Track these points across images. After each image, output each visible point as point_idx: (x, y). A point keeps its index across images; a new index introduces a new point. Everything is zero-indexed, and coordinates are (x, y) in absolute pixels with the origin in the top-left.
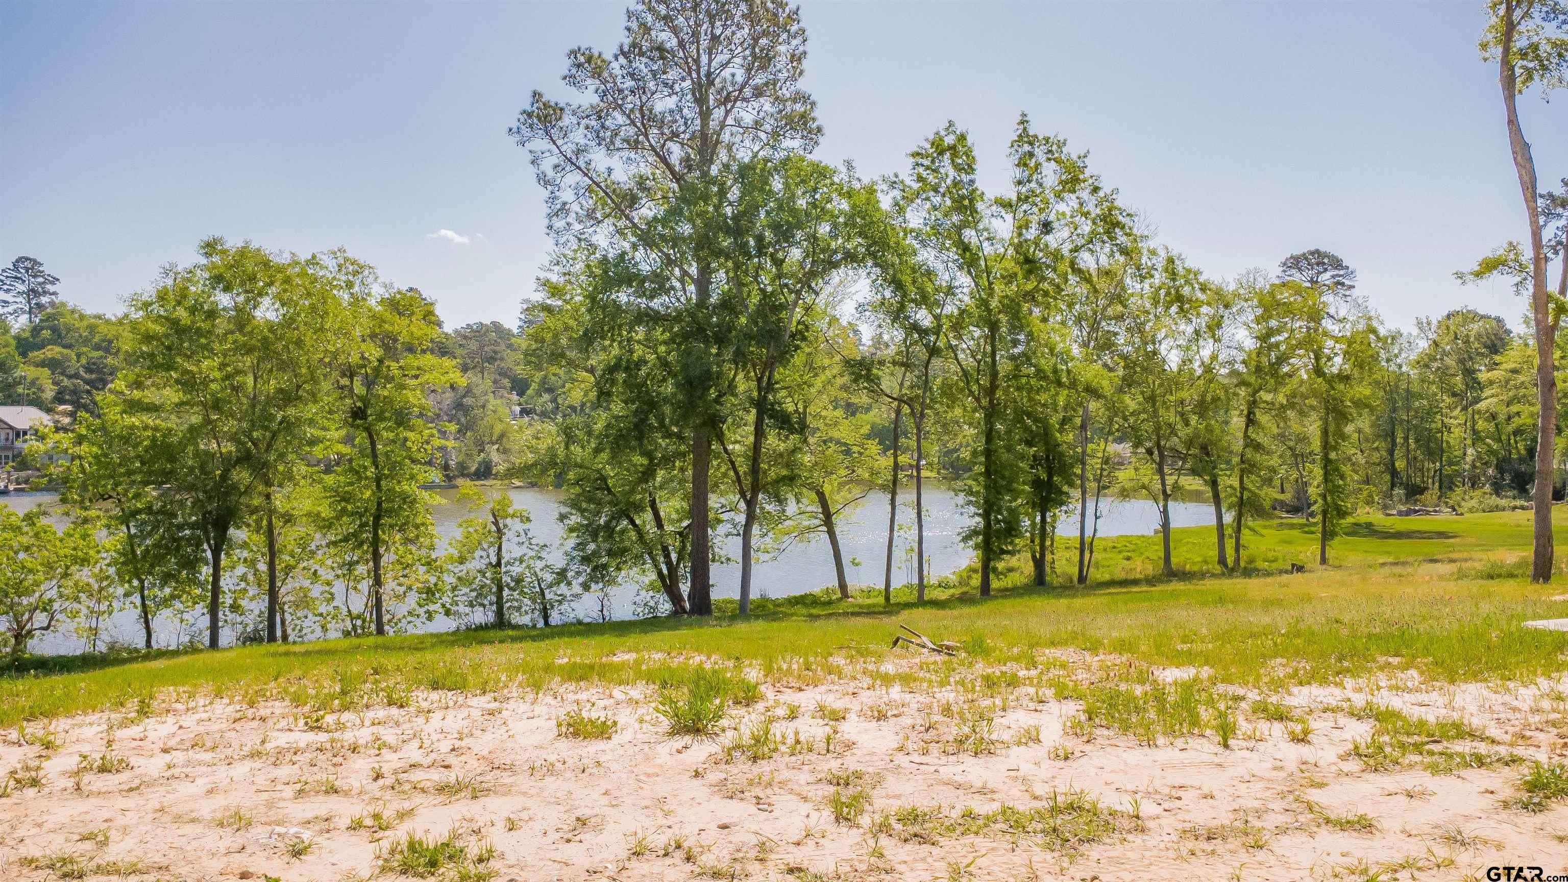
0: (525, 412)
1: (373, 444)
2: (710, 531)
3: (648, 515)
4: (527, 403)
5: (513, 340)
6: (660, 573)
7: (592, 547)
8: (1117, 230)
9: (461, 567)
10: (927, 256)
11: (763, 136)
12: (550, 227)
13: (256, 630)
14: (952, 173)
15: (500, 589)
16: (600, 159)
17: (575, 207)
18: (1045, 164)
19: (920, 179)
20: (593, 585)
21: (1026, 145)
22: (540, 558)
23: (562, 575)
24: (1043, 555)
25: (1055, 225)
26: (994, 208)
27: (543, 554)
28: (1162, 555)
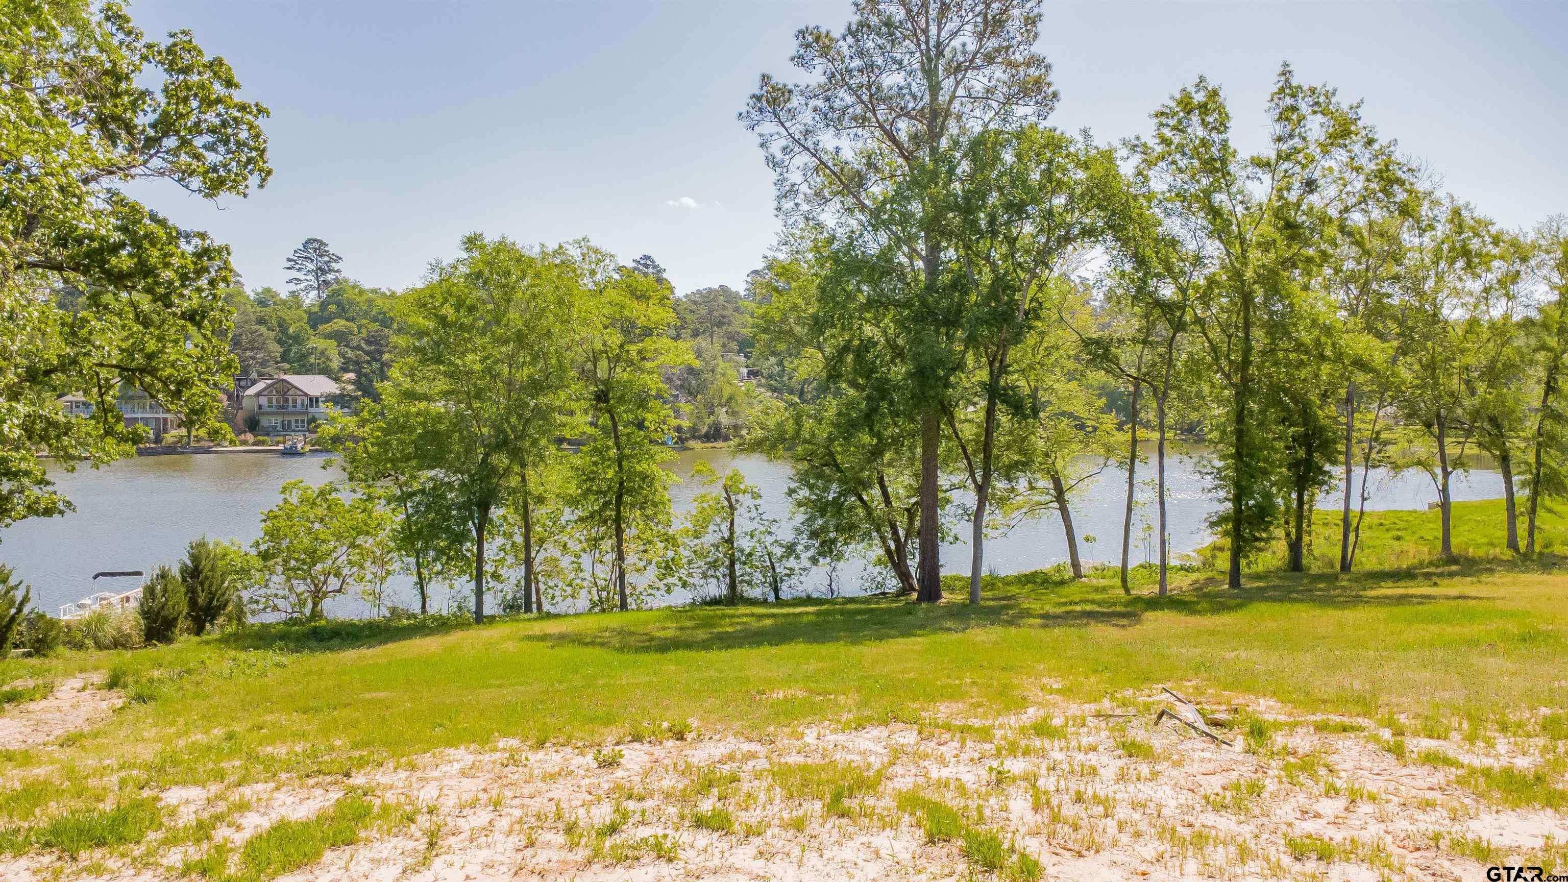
0: (753, 374)
1: (615, 425)
2: (939, 511)
3: (876, 491)
4: (754, 365)
5: (741, 303)
6: (888, 551)
7: (820, 522)
8: (1395, 187)
9: (696, 541)
10: (1173, 226)
11: (994, 104)
12: (779, 209)
13: (515, 598)
14: (1201, 132)
15: (732, 564)
16: (828, 140)
17: (804, 188)
18: (1309, 118)
19: (1165, 141)
20: (821, 559)
21: (1287, 98)
22: (770, 533)
23: (791, 549)
24: (1299, 538)
25: (1321, 182)
26: (1250, 169)
27: (773, 530)
28: (1440, 534)
